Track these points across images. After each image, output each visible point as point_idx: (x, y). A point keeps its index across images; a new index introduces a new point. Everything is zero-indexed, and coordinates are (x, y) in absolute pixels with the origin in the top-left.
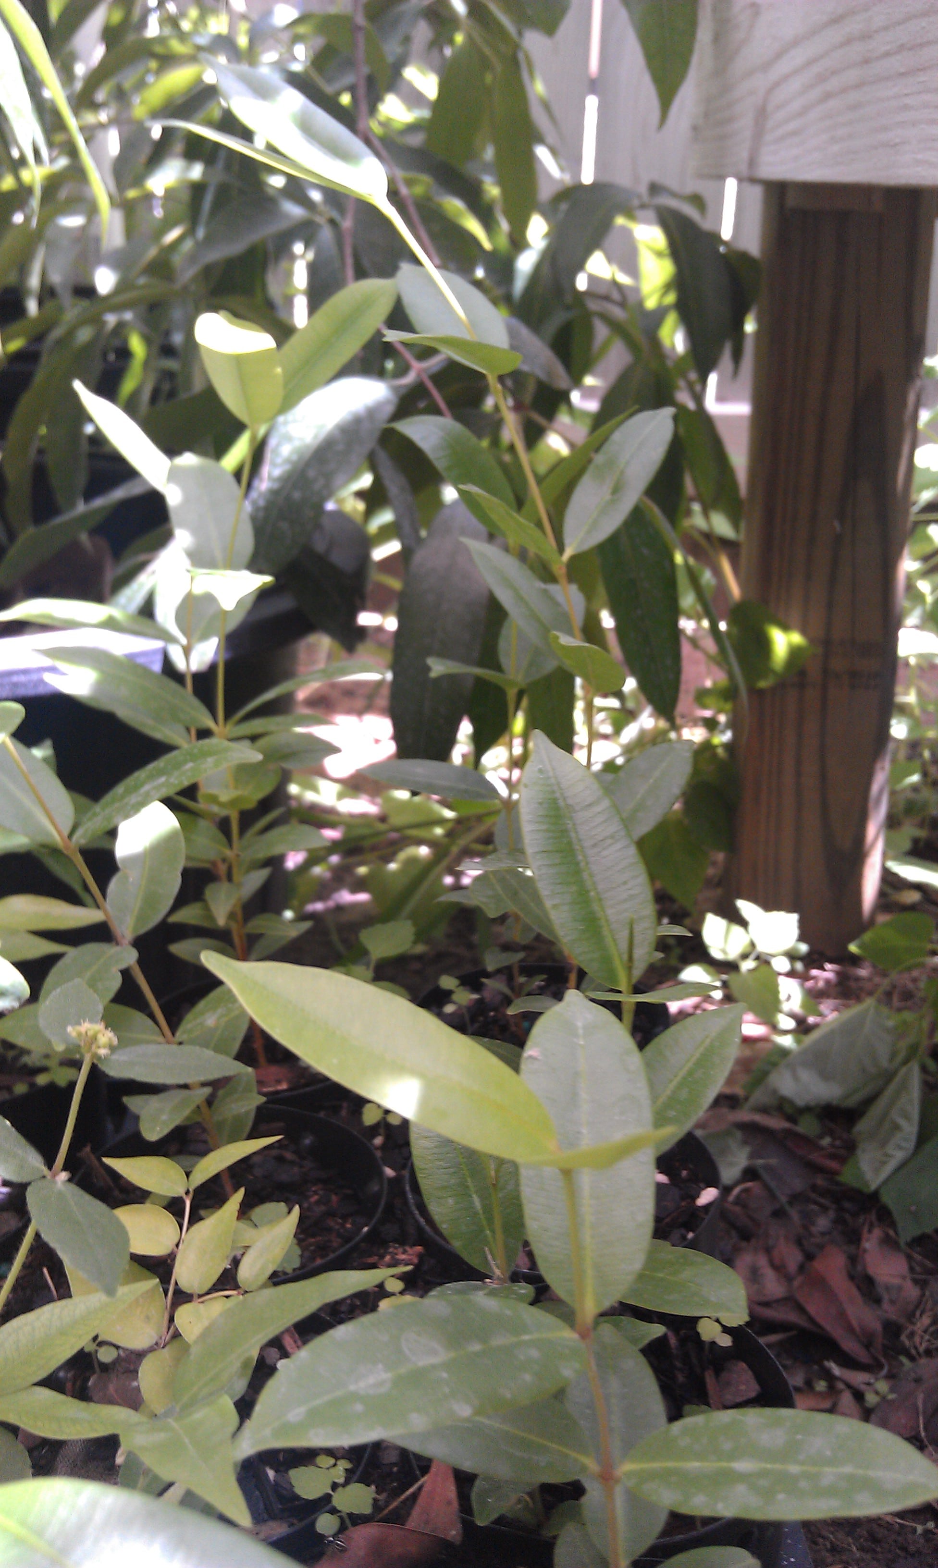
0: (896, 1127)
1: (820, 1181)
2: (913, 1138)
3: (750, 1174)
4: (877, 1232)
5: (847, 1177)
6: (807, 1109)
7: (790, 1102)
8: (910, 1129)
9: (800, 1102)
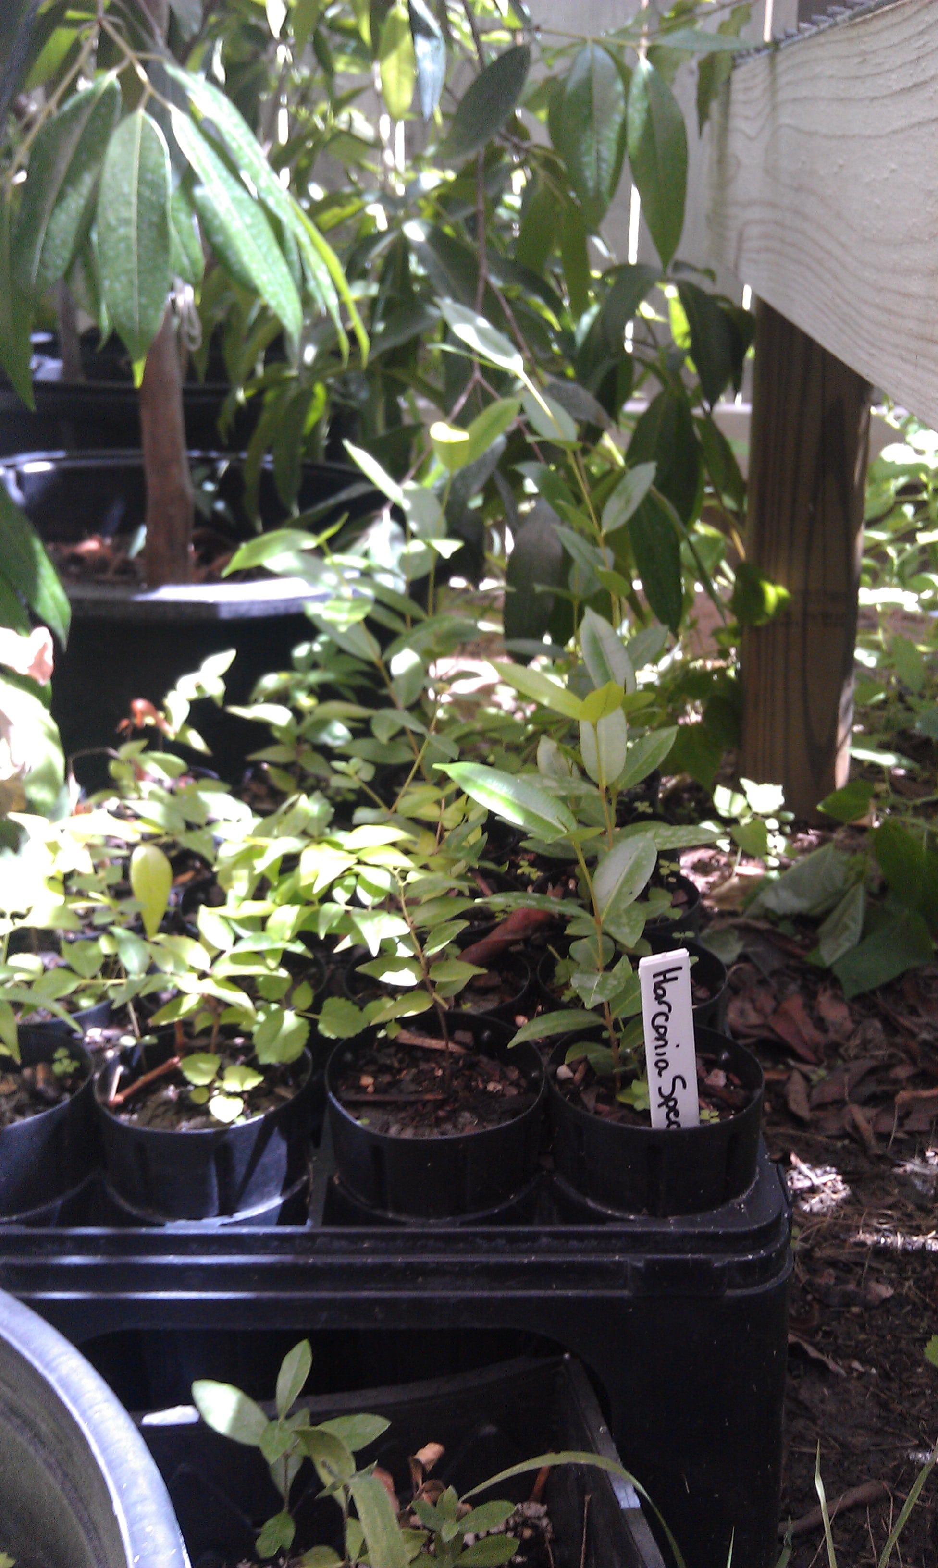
0: (846, 927)
1: (792, 962)
2: (858, 934)
3: (743, 958)
4: (829, 992)
5: (811, 958)
6: (785, 917)
7: (773, 912)
8: (856, 928)
9: (780, 911)
